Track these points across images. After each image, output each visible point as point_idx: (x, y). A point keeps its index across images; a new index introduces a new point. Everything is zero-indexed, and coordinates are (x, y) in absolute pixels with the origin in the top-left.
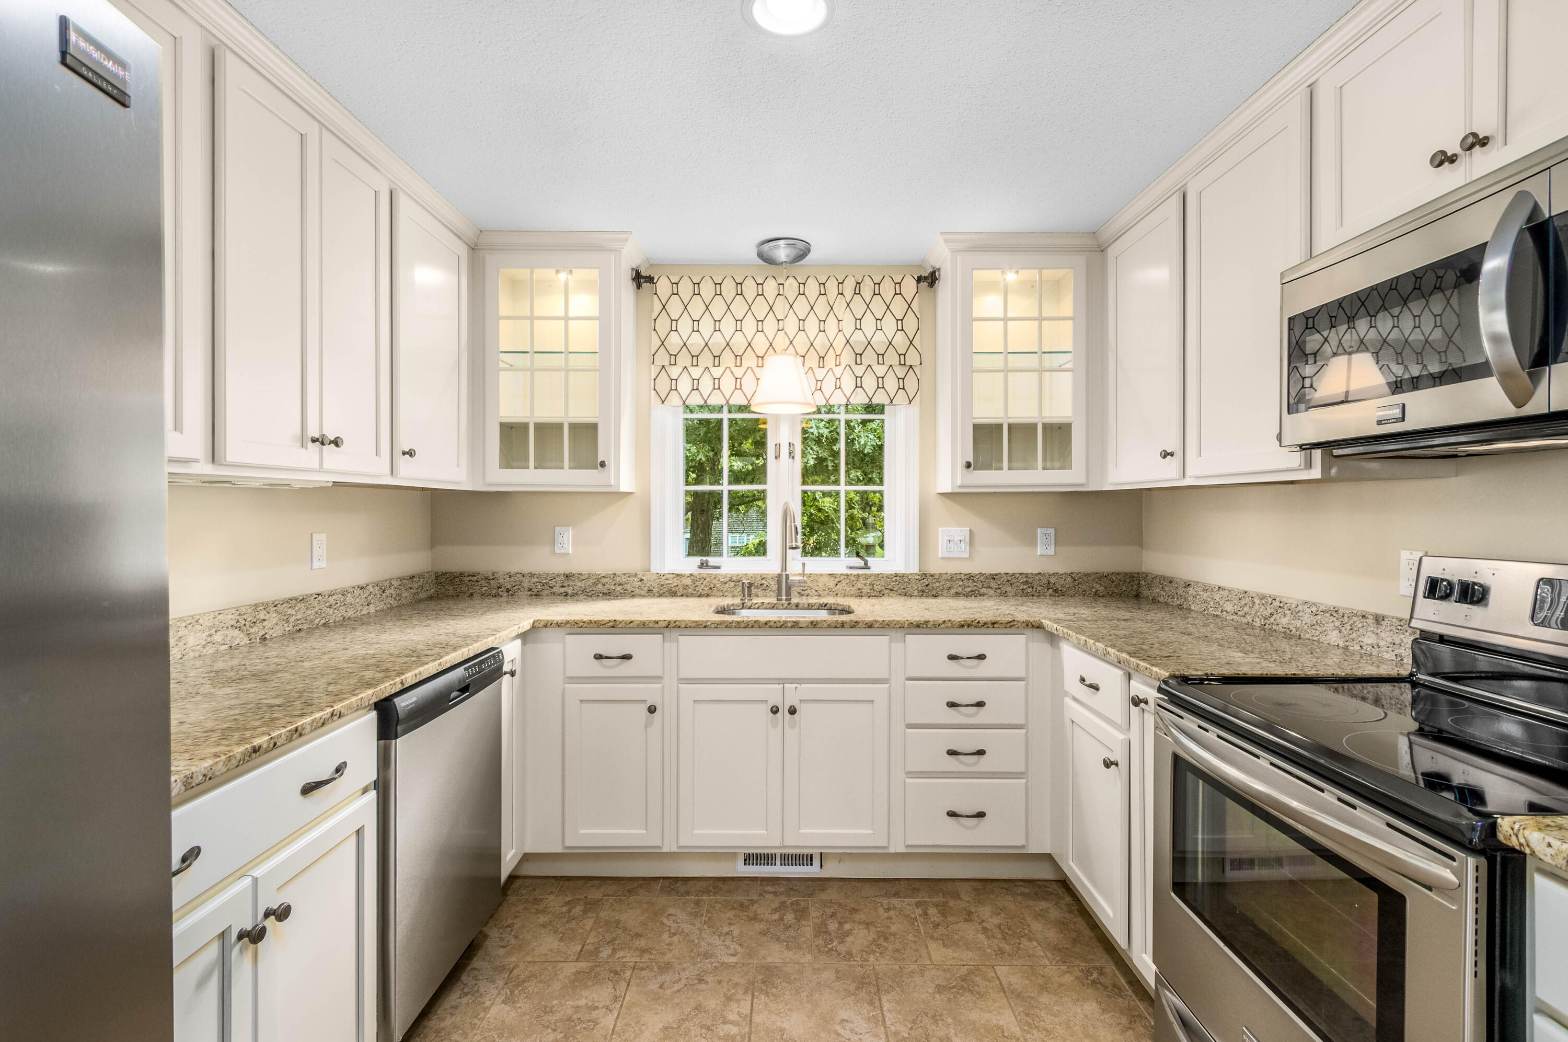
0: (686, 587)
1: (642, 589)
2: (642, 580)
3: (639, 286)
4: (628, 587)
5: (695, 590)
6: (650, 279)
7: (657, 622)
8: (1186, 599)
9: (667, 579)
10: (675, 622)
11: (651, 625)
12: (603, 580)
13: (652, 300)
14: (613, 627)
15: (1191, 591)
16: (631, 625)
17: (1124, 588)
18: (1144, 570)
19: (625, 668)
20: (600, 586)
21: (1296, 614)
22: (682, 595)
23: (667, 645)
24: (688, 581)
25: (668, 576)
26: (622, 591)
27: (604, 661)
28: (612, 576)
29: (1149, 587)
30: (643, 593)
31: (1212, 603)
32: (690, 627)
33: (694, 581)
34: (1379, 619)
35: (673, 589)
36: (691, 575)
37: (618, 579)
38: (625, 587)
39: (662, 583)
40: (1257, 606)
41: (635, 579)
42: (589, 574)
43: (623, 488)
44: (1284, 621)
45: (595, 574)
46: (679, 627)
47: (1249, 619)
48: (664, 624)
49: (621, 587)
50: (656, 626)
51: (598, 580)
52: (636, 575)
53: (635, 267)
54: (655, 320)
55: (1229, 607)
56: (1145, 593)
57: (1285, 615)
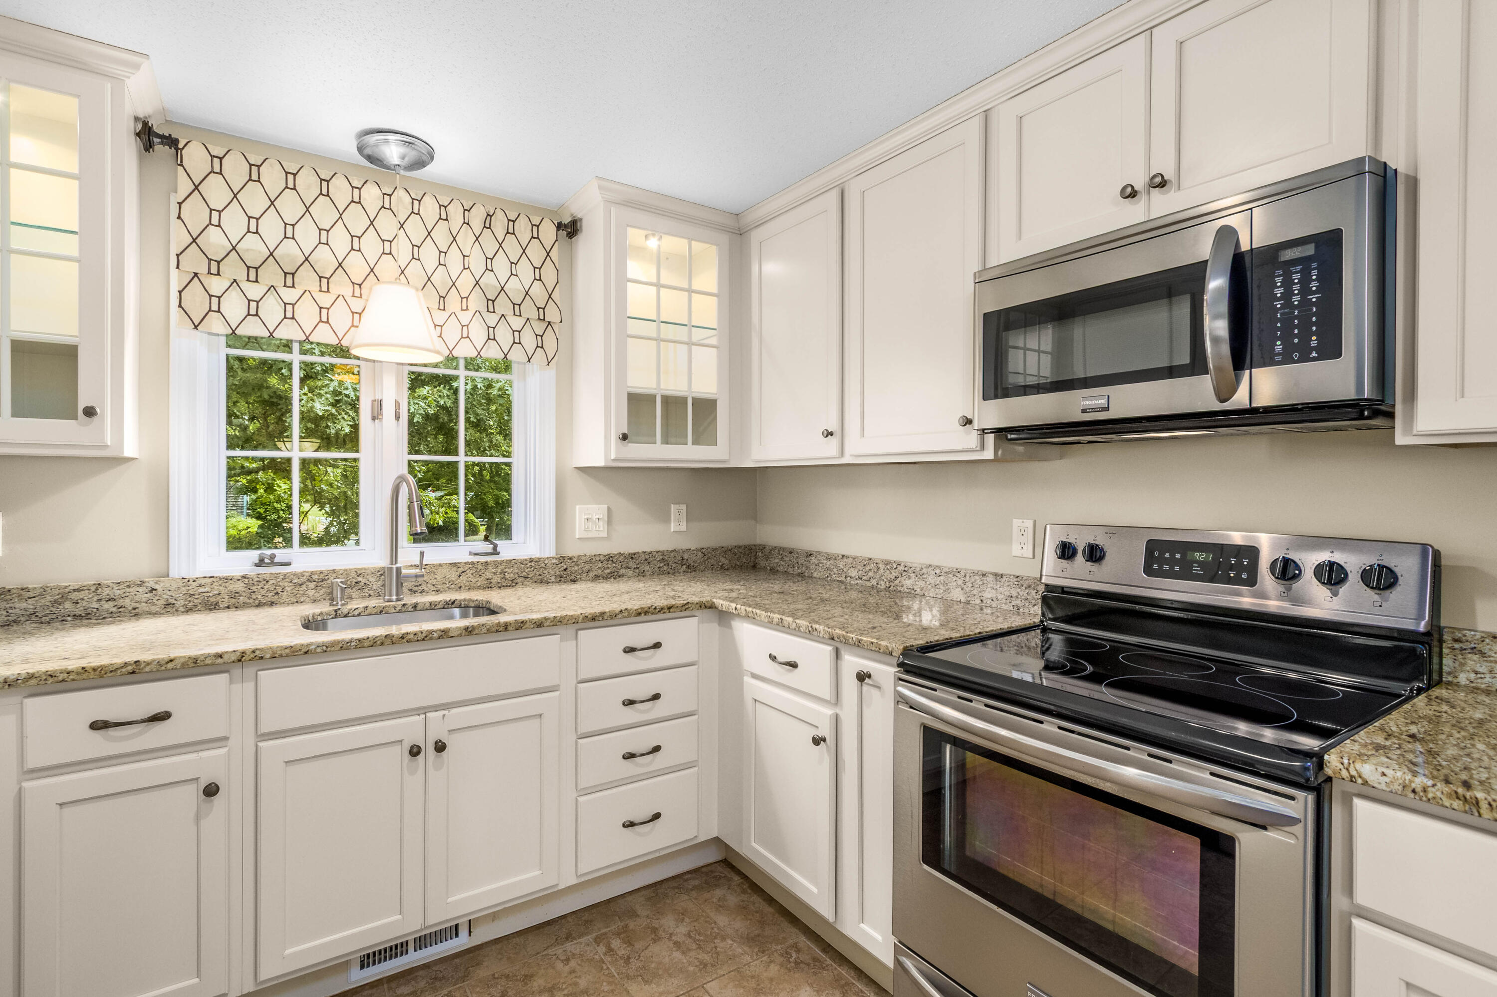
0: (235, 595)
1: (154, 604)
2: (152, 590)
3: (148, 147)
4: (127, 602)
5: (249, 598)
6: (171, 142)
7: (221, 656)
8: (807, 568)
9: (200, 585)
10: (254, 652)
11: (208, 661)
12: (75, 596)
13: (176, 172)
14: (133, 672)
15: (813, 560)
16: (170, 666)
17: (744, 560)
18: (758, 542)
19: (159, 734)
20: (68, 605)
21: (920, 575)
22: (228, 607)
23: (237, 687)
24: (240, 586)
25: (203, 581)
26: (114, 610)
27: (112, 732)
28: (93, 589)
29: (767, 558)
30: (154, 609)
31: (835, 570)
32: (281, 656)
33: (248, 586)
34: (998, 576)
35: (212, 600)
36: (244, 577)
37: (105, 592)
38: (121, 602)
39: (191, 592)
40: (881, 571)
41: (141, 589)
42: (44, 589)
43: (128, 452)
44: (908, 583)
45: (58, 587)
46: (262, 658)
47: (874, 582)
48: (234, 657)
49: (111, 604)
50: (220, 661)
51: (64, 595)
52: (142, 583)
53: (141, 116)
54: (180, 204)
55: (853, 573)
56: (762, 563)
57: (909, 578)
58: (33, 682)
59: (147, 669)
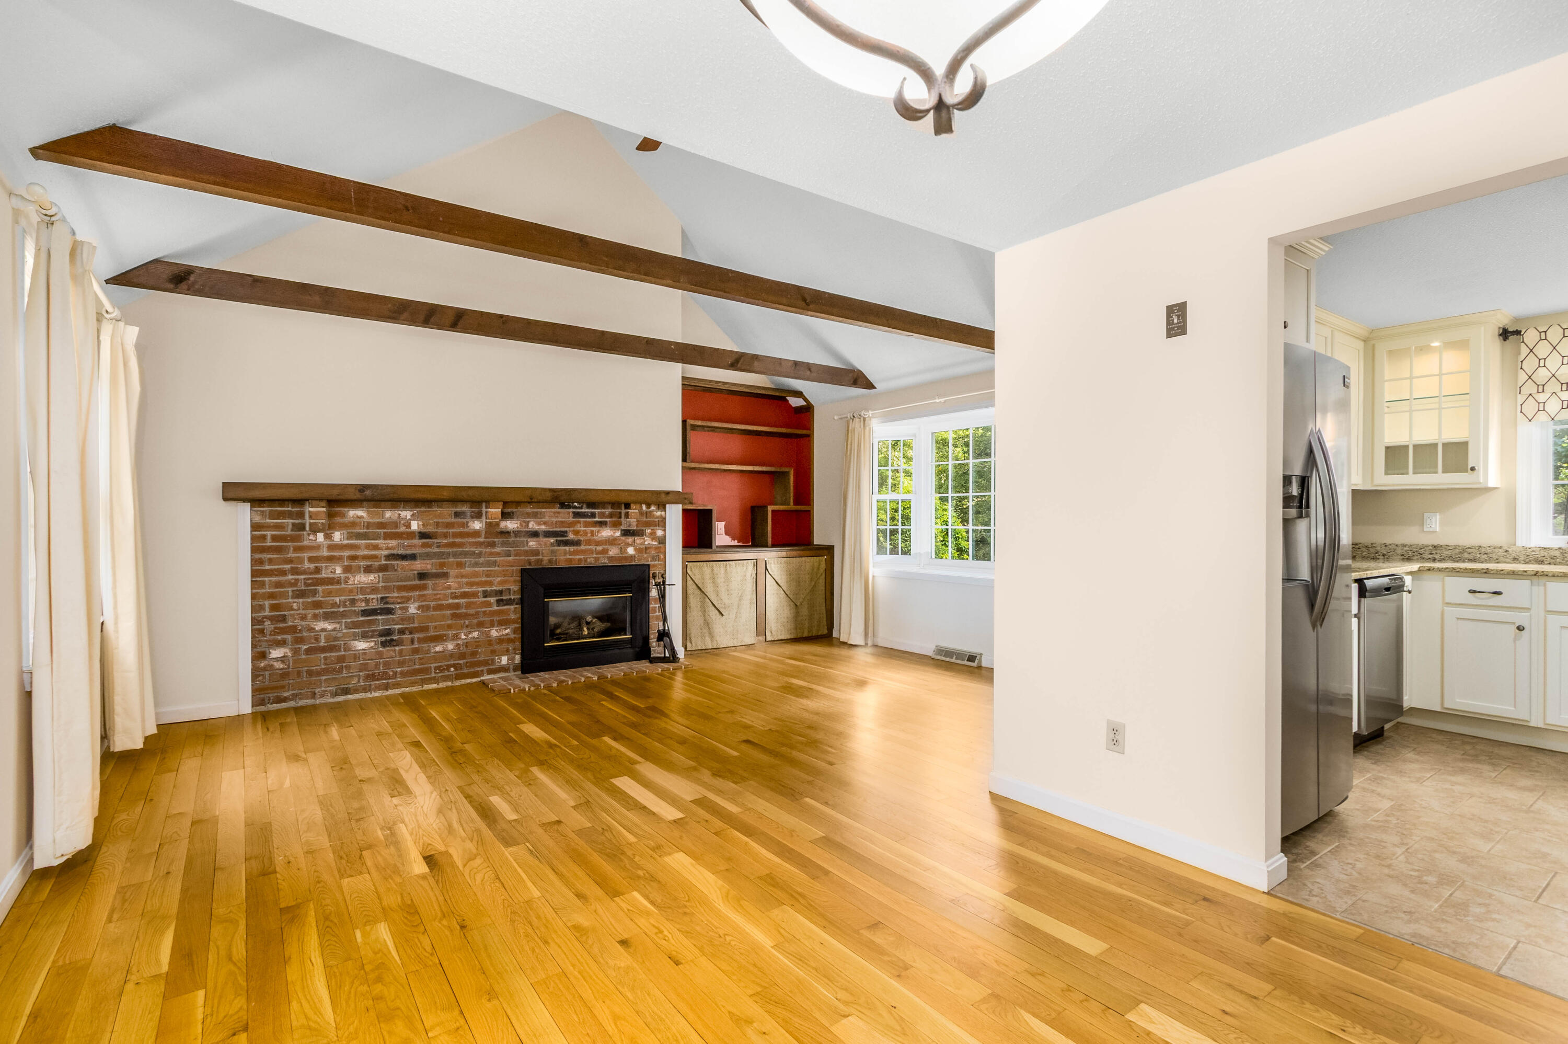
0: (1554, 557)
1: (1507, 558)
2: (1507, 551)
3: (1505, 339)
4: (1493, 556)
5: (1563, 560)
6: (1518, 333)
7: (1526, 572)
9: (1533, 551)
10: (1543, 572)
11: (1520, 573)
12: (1469, 550)
13: (1520, 347)
14: (1486, 573)
16: (1502, 572)
19: (1496, 600)
20: (1466, 555)
22: (1550, 564)
23: (1535, 588)
24: (1557, 553)
25: (1535, 549)
26: (1487, 559)
27: (1477, 594)
28: (1477, 548)
30: (1507, 560)
32: (1558, 576)
33: (1562, 554)
35: (1540, 559)
36: (1560, 548)
37: (1483, 550)
38: (1490, 556)
39: (1528, 554)
41: (1500, 550)
42: (1456, 546)
43: (1491, 484)
45: (1462, 546)
46: (1547, 575)
48: (1533, 573)
49: (1486, 556)
51: (1464, 550)
52: (1501, 547)
53: (1501, 326)
54: (1522, 361)
58: (1447, 570)
59: (1492, 572)
